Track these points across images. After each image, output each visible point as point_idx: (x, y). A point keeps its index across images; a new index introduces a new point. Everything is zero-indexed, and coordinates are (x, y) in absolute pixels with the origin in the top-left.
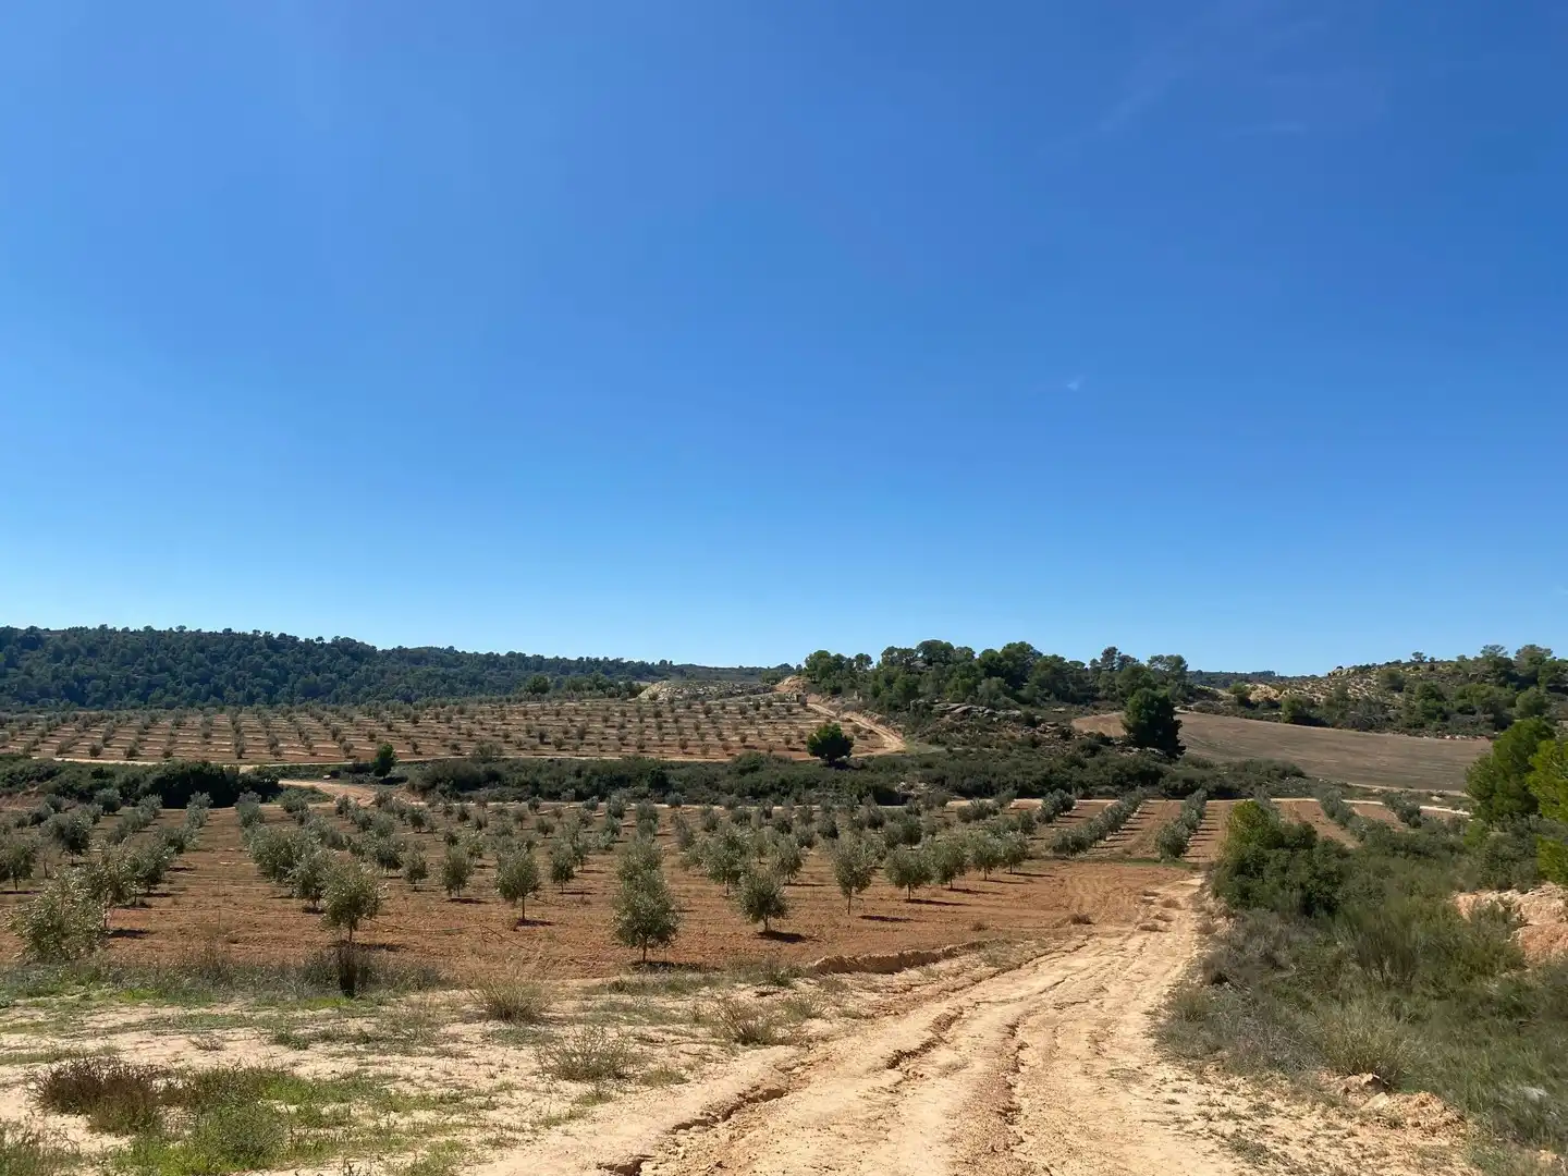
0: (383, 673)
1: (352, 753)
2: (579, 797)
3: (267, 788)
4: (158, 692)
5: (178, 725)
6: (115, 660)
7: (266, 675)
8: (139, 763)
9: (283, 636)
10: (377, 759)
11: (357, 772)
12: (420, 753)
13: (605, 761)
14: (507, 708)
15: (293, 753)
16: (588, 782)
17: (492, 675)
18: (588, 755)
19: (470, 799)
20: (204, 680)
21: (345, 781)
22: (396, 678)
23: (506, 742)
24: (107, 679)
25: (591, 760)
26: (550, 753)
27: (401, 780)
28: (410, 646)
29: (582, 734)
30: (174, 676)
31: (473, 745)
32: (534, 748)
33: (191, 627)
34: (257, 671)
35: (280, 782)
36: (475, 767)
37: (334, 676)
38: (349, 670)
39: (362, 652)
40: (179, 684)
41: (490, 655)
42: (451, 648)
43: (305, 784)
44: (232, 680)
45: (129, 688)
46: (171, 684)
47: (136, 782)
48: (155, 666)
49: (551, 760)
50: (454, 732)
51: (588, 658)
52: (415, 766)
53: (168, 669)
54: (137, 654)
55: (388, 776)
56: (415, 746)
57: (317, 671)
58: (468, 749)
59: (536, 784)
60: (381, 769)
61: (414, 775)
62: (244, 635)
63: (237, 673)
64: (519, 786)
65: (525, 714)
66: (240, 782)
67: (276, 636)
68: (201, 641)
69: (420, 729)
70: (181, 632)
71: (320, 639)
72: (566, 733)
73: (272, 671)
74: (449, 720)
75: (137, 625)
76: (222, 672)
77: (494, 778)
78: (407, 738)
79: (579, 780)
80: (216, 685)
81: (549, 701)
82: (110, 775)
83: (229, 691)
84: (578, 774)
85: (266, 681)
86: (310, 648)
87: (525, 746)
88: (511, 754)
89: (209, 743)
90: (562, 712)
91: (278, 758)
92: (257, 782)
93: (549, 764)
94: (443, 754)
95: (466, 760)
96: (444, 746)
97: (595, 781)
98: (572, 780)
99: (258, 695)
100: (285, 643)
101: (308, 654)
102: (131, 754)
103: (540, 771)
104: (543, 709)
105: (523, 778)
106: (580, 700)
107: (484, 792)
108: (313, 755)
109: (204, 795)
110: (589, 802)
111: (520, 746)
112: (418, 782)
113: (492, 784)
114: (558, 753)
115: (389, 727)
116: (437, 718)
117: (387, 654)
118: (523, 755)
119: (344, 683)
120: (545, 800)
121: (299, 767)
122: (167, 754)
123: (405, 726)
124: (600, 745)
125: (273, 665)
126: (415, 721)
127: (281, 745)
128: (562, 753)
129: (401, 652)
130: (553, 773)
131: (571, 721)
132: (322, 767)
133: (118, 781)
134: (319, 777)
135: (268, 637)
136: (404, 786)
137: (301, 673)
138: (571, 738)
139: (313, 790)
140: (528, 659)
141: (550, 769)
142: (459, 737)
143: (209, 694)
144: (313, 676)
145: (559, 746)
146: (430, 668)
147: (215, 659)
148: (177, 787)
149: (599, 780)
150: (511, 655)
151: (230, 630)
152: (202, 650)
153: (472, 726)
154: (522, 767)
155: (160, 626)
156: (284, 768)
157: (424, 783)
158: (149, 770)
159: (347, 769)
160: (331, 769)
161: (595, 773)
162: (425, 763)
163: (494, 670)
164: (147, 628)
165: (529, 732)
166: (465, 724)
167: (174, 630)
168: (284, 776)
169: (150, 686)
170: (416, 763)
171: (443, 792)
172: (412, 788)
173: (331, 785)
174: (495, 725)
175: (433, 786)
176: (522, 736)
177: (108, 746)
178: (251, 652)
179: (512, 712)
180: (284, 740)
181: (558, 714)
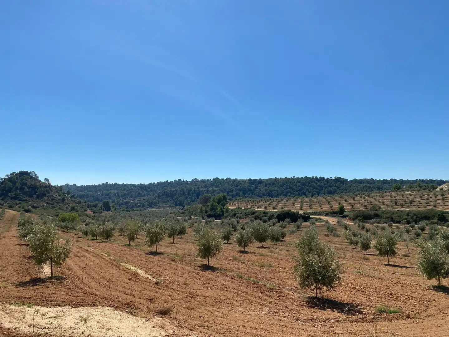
0: (350, 186)
1: (333, 208)
2: (408, 223)
3: (306, 218)
4: (289, 194)
5: (287, 201)
6: (278, 186)
7: (316, 188)
8: (275, 211)
9: (320, 177)
10: (339, 210)
11: (333, 214)
12: (354, 208)
13: (419, 211)
14: (385, 194)
15: (316, 208)
16: (412, 218)
17: (385, 186)
18: (412, 209)
19: (368, 223)
20: (300, 190)
21: (330, 216)
22: (354, 188)
23: (383, 205)
24: (277, 191)
25: (414, 211)
26: (398, 208)
27: (347, 216)
28: (358, 179)
29: (411, 202)
30: (293, 189)
31: (371, 206)
32: (392, 206)
33: (296, 177)
34: (314, 188)
35: (311, 216)
36: (370, 212)
37: (336, 188)
38: (340, 186)
39: (343, 180)
40: (294, 191)
41: (384, 180)
42: (372, 178)
43: (318, 217)
44: (308, 190)
45: (282, 193)
46: (292, 192)
47: (273, 215)
48: (288, 187)
49: (398, 210)
50: (366, 202)
51: (419, 179)
52: (352, 212)
53: (291, 188)
54: (284, 184)
55: (343, 215)
56: (352, 206)
57: (331, 187)
58: (369, 206)
59: (392, 218)
60: (340, 213)
61: (351, 215)
62: (310, 178)
63: (309, 188)
64: (386, 219)
65: (391, 196)
66: (299, 216)
67: (318, 178)
68: (299, 180)
69: (355, 201)
70: (294, 178)
71: (331, 177)
72: (405, 202)
73: (318, 187)
74: (364, 198)
75: (283, 177)
76: (305, 188)
77: (377, 216)
78: (350, 204)
79: (408, 217)
80: (304, 191)
81: (400, 191)
82: (267, 213)
83: (307, 193)
84: (408, 215)
85: (317, 190)
86: (328, 180)
87: (389, 206)
88: (384, 208)
89: (294, 206)
90: (404, 195)
91: (311, 209)
92: (304, 216)
93: (397, 212)
94: (361, 208)
95: (368, 210)
96: (362, 206)
97: (415, 217)
98: (405, 217)
99: (315, 194)
100: (321, 179)
101: (328, 182)
102: (274, 208)
103: (393, 213)
104: (398, 194)
105: (387, 216)
106: (411, 191)
107: (373, 220)
108: (322, 209)
109: (289, 219)
110: (411, 224)
111: (388, 206)
112: (351, 217)
113: (376, 218)
114: (402, 208)
115: (346, 200)
116: (361, 198)
117: (351, 181)
118: (389, 209)
119: (339, 190)
120: (394, 223)
121: (317, 212)
122: (282, 208)
123: (350, 200)
124: (418, 206)
125: (318, 186)
126: (354, 199)
127: (313, 206)
128: (403, 208)
129: (355, 181)
130: (398, 215)
131: (407, 198)
132: (323, 212)
133: (269, 215)
134: (322, 215)
135: (316, 178)
136: (348, 218)
137: (326, 188)
138: (407, 203)
139: (320, 219)
140: (398, 181)
141: (397, 213)
142: (368, 203)
143: (302, 194)
144: (330, 188)
145: (402, 206)
146: (364, 185)
147: (303, 185)
148: (282, 217)
149: (416, 217)
150: (391, 180)
151: (306, 177)
152: (299, 182)
153: (372, 200)
154: (388, 213)
155: (289, 177)
156: (312, 212)
157: (354, 217)
158: (276, 212)
159: (331, 213)
160: (326, 213)
161: (414, 215)
162: (355, 211)
163: (386, 185)
164: (285, 177)
165: (391, 201)
166: (370, 199)
167: (292, 177)
168: (312, 215)
169: (287, 193)
170: (352, 211)
171: (360, 220)
172: (350, 219)
173: (325, 217)
174: (380, 200)
175: (356, 218)
176: (389, 203)
177: (269, 206)
178: (312, 182)
179: (386, 195)
180: (314, 205)
181: (403, 196)
